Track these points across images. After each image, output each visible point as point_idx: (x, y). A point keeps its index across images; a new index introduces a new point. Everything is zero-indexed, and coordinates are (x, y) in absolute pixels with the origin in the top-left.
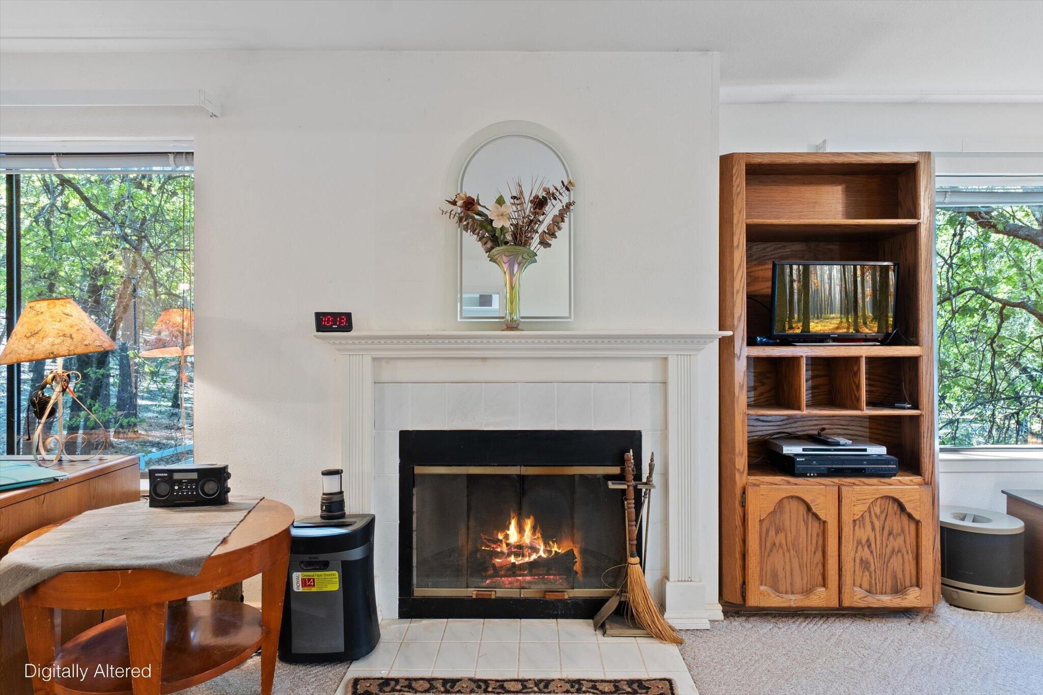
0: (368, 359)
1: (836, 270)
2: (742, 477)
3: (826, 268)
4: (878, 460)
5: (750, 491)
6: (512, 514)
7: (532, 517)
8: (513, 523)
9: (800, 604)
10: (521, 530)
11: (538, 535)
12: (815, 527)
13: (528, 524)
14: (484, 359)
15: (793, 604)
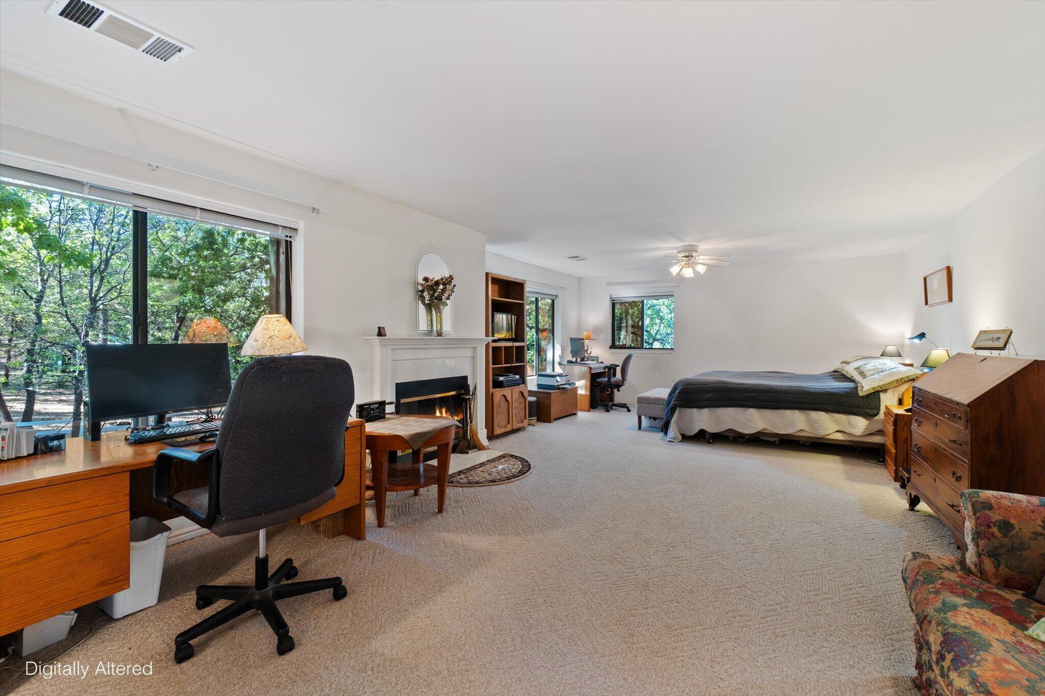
0: (390, 349)
1: (504, 316)
2: (492, 390)
3: (501, 315)
4: (517, 380)
5: (494, 394)
6: (437, 408)
7: (445, 408)
8: (438, 411)
9: (505, 431)
10: (441, 413)
11: (448, 414)
12: (506, 403)
13: (444, 410)
14: (425, 349)
15: (503, 432)
